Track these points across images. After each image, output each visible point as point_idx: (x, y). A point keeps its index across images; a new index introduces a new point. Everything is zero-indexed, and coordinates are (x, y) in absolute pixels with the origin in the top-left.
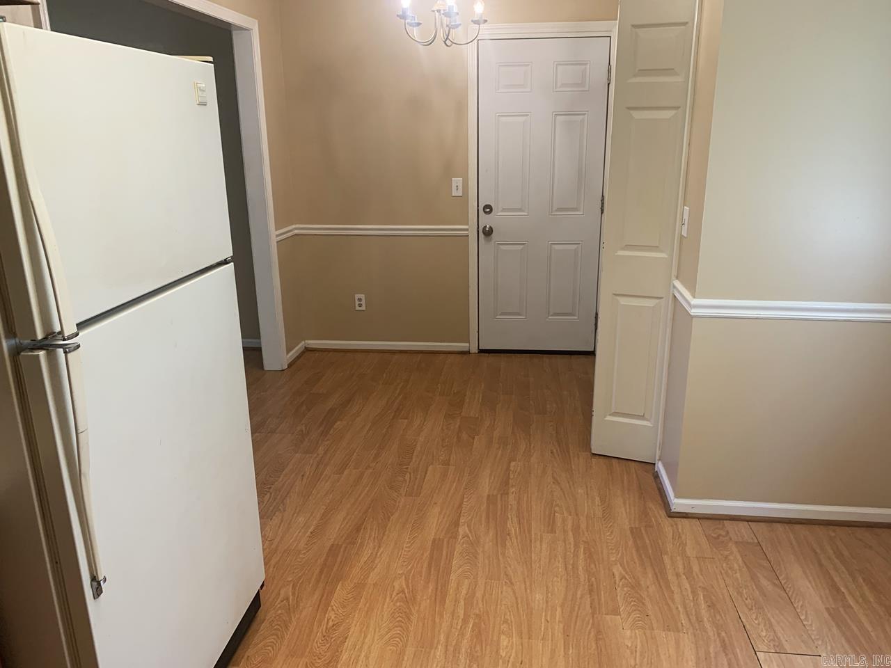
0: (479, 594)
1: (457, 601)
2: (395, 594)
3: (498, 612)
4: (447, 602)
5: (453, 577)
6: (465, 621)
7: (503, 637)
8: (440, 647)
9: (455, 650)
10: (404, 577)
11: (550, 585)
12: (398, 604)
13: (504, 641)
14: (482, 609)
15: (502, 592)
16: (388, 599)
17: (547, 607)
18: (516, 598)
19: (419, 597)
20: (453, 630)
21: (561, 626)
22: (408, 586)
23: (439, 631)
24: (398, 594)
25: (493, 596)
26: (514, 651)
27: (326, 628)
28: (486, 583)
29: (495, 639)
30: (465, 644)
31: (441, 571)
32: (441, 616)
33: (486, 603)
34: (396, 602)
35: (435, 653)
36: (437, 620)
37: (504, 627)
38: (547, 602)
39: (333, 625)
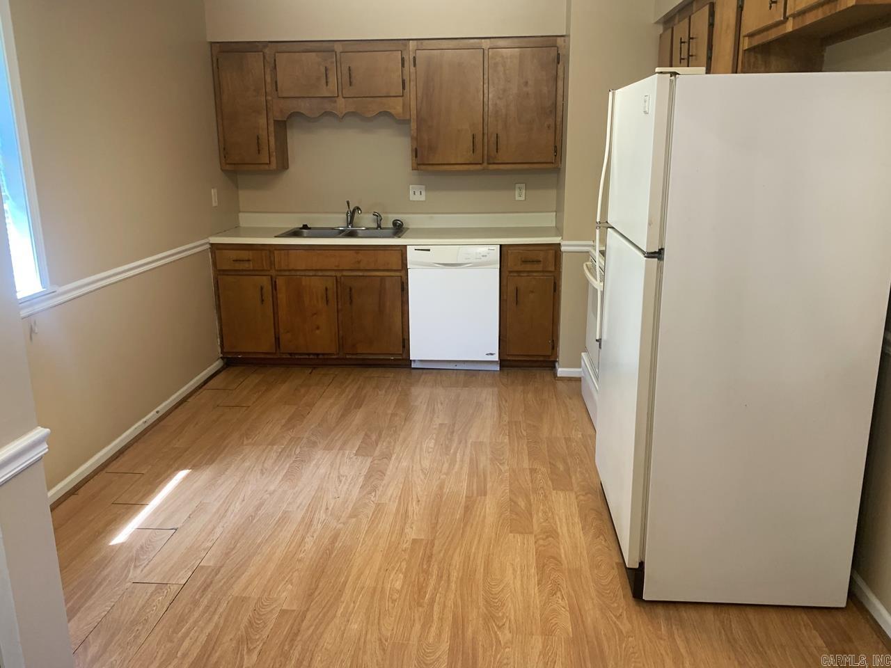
0: (418, 626)
1: (441, 619)
2: (507, 625)
3: (400, 609)
4: (451, 618)
5: (445, 646)
6: (432, 601)
7: (399, 588)
8: (455, 579)
9: (441, 577)
10: (503, 644)
11: (338, 639)
12: (500, 614)
13: (398, 585)
14: (416, 612)
15: (393, 630)
16: (512, 618)
17: (350, 616)
18: (379, 624)
19: (481, 622)
20: (444, 592)
21: (342, 599)
22: (495, 633)
23: (456, 591)
24: (504, 625)
25: (402, 625)
26: (391, 578)
27: (560, 591)
28: (409, 640)
29: (406, 587)
30: (432, 582)
31: (461, 654)
32: (456, 605)
33: (411, 618)
34: (503, 616)
35: (458, 574)
36: (459, 600)
37: (396, 596)
38: (348, 621)
39: (555, 593)
